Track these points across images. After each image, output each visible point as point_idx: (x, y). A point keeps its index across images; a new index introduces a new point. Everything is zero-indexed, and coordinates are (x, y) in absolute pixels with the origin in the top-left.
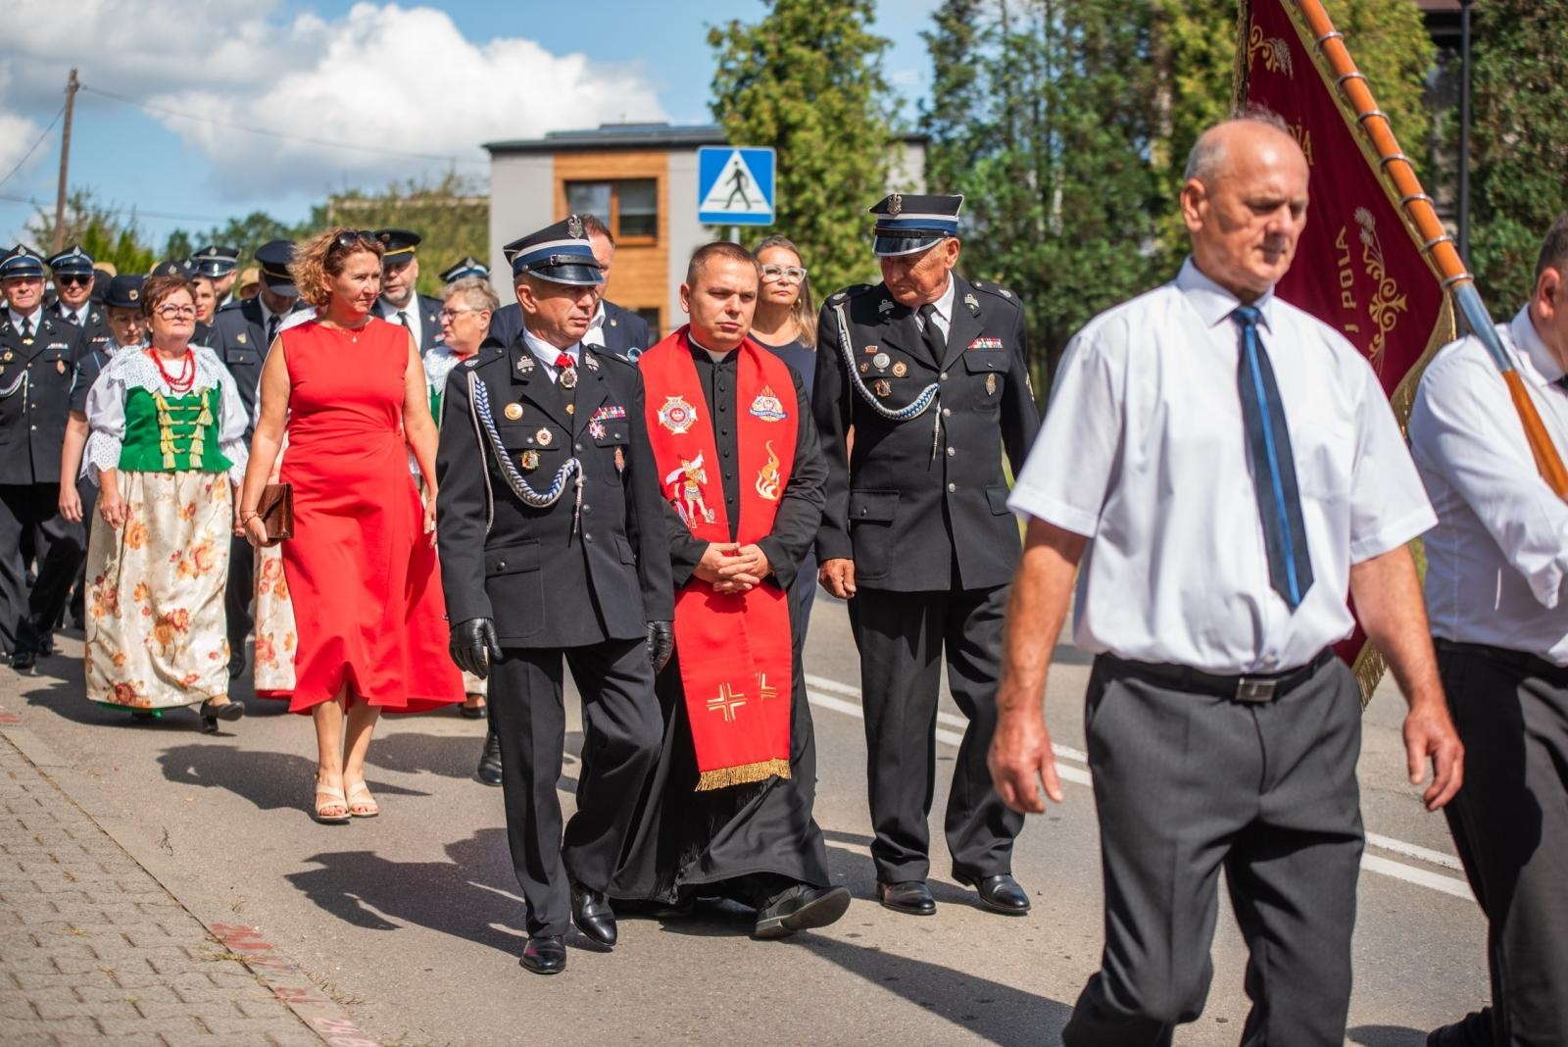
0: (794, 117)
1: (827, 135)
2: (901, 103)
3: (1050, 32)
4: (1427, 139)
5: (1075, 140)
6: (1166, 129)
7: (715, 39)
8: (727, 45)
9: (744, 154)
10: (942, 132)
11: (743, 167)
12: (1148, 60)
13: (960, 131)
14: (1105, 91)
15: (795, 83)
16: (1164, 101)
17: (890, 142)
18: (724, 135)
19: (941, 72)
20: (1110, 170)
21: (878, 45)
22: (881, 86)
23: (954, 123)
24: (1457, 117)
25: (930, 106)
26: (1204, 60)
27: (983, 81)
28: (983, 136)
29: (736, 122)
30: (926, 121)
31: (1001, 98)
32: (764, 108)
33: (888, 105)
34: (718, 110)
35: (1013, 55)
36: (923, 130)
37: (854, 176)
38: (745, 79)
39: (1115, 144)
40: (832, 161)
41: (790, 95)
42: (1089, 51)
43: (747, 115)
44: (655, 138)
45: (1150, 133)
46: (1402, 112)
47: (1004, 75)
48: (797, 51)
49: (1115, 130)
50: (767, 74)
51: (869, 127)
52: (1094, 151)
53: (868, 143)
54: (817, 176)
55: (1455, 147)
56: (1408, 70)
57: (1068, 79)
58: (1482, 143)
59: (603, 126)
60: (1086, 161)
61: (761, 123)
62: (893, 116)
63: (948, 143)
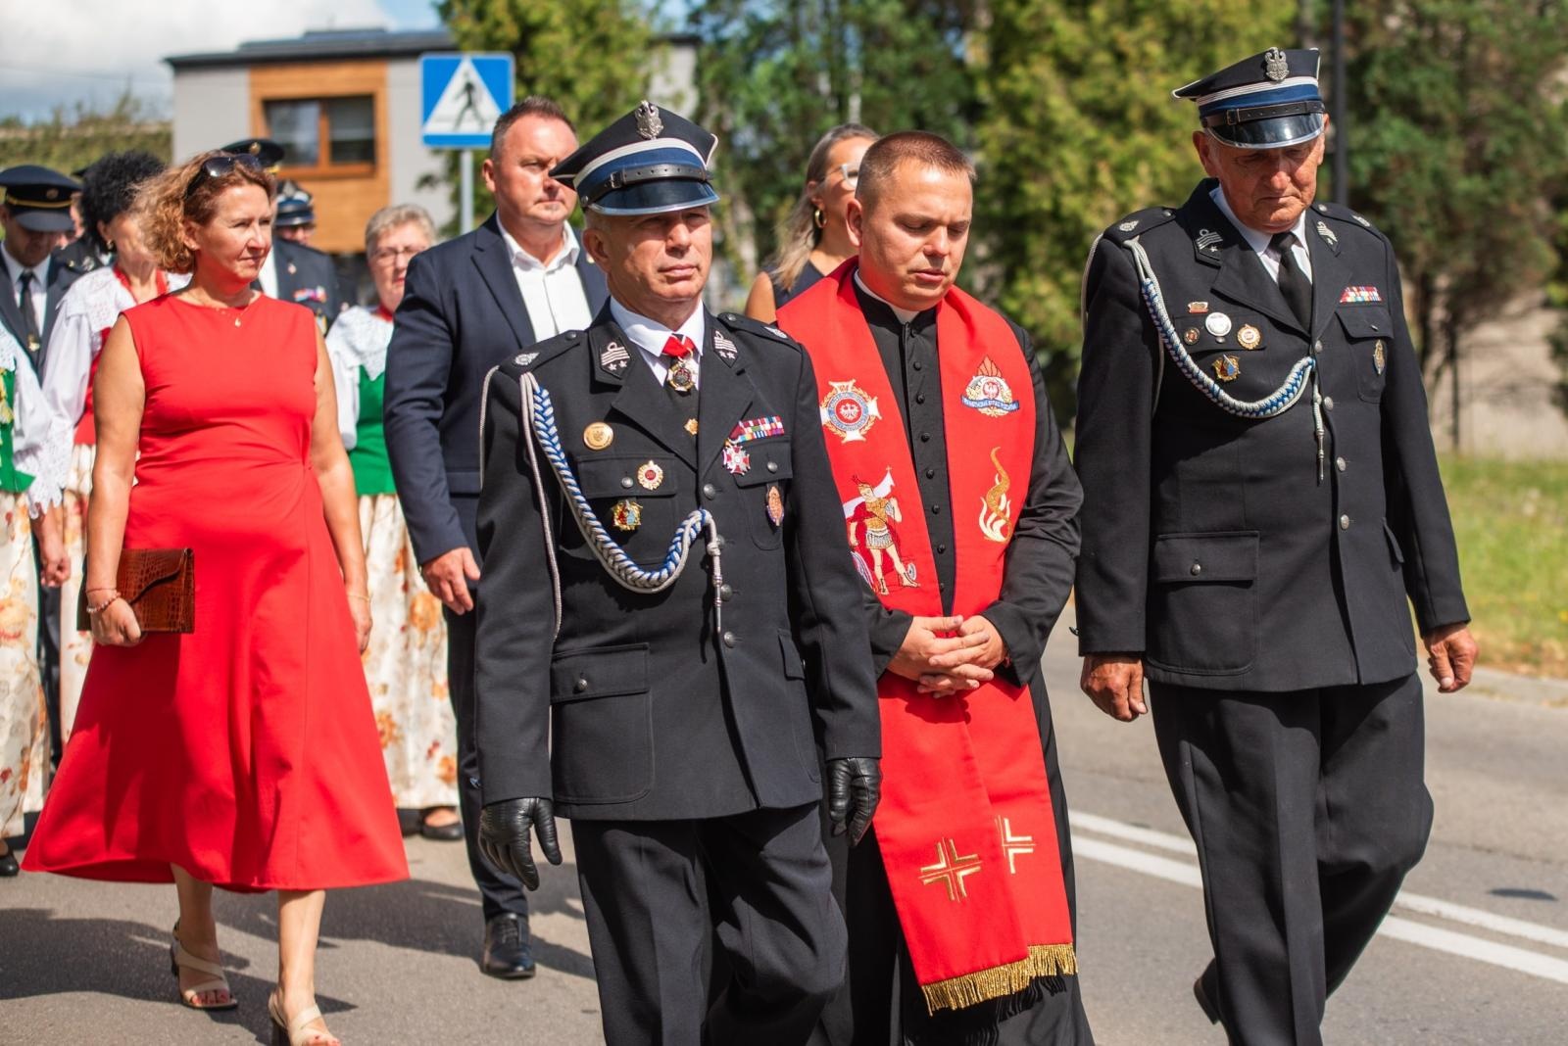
0: (535, 16)
1: (576, 38)
4: (1294, 25)
5: (875, 36)
6: (984, 19)
9: (479, 65)
10: (715, 29)
11: (475, 78)
13: (735, 29)
17: (652, 43)
18: (453, 39)
20: (917, 70)
23: (729, 19)
28: (763, 34)
29: (467, 24)
30: (695, 17)
32: (498, 7)
34: (444, 10)
36: (692, 30)
37: (611, 86)
39: (923, 40)
40: (582, 67)
43: (480, 15)
44: (371, 46)
45: (964, 25)
49: (923, 22)
51: (627, 26)
52: (898, 47)
53: (624, 46)
54: (566, 86)
55: (1327, 31)
58: (1360, 28)
59: (309, 34)
60: (888, 60)
61: (498, 24)
62: (655, 11)
63: (722, 43)
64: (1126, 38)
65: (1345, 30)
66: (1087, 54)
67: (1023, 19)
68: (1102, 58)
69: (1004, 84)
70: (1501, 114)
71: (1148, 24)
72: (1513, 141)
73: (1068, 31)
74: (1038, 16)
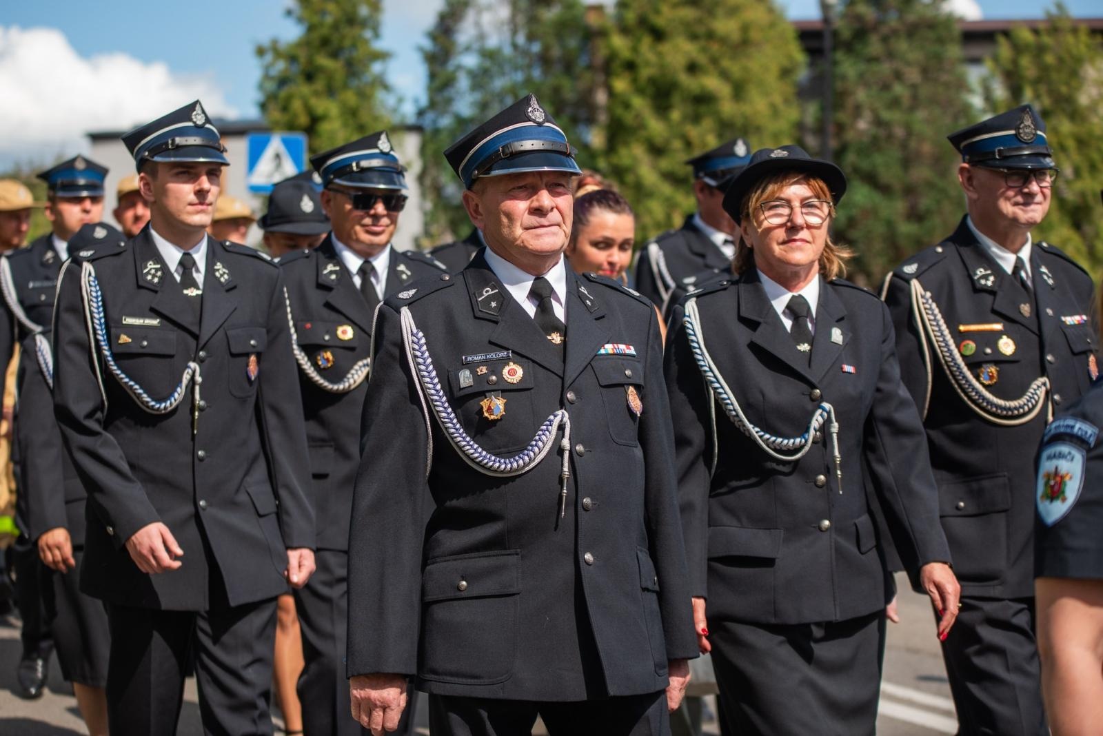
0: (319, 111)
2: (401, 100)
3: (515, 46)
4: (800, 126)
6: (603, 118)
7: (261, 52)
8: (269, 57)
9: (286, 142)
10: (434, 122)
11: (282, 150)
12: (590, 67)
13: (446, 122)
14: (557, 91)
15: (320, 84)
16: (601, 97)
18: (268, 124)
19: (432, 76)
21: (383, 56)
22: (386, 87)
23: (442, 115)
24: (823, 109)
25: (424, 101)
26: (631, 66)
27: (463, 82)
29: (276, 115)
30: (421, 113)
31: (477, 96)
32: (297, 105)
33: (391, 100)
34: (263, 106)
35: (488, 64)
36: (419, 121)
38: (283, 81)
41: (317, 94)
42: (545, 60)
43: (285, 109)
45: (591, 121)
46: (781, 107)
47: (479, 78)
48: (323, 61)
50: (300, 80)
51: (377, 118)
55: (820, 130)
56: (785, 73)
57: (528, 81)
58: (841, 128)
61: (295, 116)
62: (395, 110)
63: (436, 131)
64: (693, 132)
65: (831, 129)
66: (667, 142)
67: (628, 118)
68: (677, 144)
69: (615, 160)
70: (930, 185)
71: (708, 123)
72: (939, 202)
73: (656, 127)
74: (637, 116)
